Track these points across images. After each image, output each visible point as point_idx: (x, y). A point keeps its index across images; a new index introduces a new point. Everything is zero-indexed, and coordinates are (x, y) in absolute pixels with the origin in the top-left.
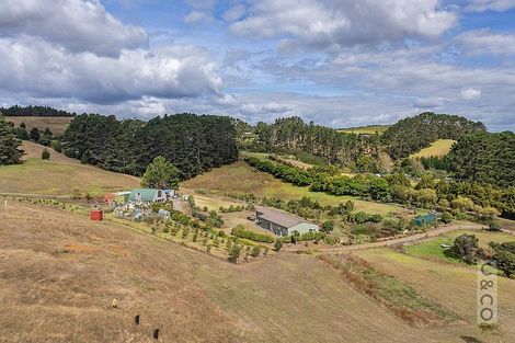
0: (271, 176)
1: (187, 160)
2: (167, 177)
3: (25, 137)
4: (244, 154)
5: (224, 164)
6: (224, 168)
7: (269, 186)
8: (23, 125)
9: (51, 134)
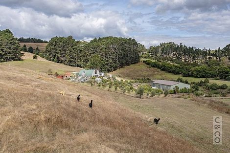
0: (159, 70)
1: (111, 61)
2: (100, 65)
3: (25, 50)
4: (142, 59)
5: (132, 64)
6: (132, 66)
7: (158, 74)
8: (25, 46)
9: (39, 50)
